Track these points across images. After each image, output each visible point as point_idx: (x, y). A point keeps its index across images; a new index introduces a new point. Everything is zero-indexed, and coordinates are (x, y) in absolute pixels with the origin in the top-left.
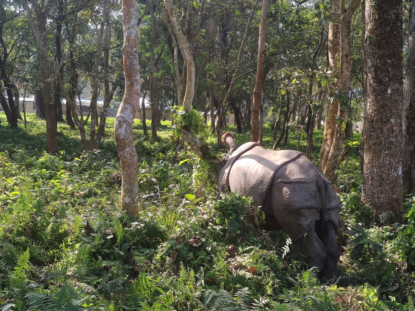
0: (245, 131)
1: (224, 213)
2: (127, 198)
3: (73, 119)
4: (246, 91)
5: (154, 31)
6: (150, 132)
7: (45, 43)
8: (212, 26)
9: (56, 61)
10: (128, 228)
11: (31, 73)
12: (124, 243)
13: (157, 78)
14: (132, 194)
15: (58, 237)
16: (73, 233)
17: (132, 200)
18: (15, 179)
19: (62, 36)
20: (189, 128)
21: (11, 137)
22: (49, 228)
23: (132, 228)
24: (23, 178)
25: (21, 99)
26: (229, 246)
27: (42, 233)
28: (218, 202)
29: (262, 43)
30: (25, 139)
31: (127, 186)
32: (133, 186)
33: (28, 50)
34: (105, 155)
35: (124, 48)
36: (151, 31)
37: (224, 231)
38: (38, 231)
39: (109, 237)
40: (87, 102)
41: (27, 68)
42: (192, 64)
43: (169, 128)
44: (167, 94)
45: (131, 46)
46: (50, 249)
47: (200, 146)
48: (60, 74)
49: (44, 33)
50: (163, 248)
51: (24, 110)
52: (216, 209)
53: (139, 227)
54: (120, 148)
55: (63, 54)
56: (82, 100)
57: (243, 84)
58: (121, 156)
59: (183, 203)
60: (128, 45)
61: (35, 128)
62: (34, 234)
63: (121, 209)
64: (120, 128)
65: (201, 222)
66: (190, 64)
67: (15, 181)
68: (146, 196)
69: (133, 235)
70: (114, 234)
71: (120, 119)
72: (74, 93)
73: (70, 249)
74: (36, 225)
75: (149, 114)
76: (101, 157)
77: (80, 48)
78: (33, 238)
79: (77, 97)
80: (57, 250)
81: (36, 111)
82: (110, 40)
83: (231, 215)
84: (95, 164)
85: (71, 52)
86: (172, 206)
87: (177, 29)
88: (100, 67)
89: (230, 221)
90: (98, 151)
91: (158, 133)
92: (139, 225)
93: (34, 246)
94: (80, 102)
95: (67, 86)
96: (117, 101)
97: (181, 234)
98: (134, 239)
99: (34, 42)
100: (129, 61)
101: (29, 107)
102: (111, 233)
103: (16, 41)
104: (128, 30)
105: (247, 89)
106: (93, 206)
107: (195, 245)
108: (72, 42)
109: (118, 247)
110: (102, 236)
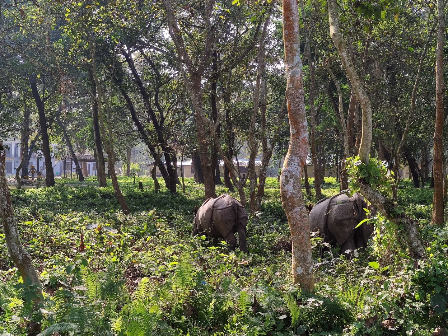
0: (424, 185)
1: (424, 286)
2: (299, 268)
3: (231, 181)
4: (422, 139)
5: (313, 81)
6: (313, 190)
7: (200, 102)
8: (377, 70)
9: (211, 120)
10: (304, 305)
11: (187, 136)
12: (299, 325)
13: (318, 131)
14: (305, 264)
15: (222, 316)
16: (239, 312)
17: (306, 270)
18: (174, 248)
19: (217, 94)
20: (368, 181)
21: (170, 202)
22: (211, 306)
23: (309, 307)
24: (182, 246)
25: (179, 163)
26: (435, 329)
27: (204, 312)
28: (416, 272)
29: (440, 82)
30: (183, 203)
31: (299, 254)
32: (306, 254)
33: (184, 112)
34: (266, 218)
35: (288, 90)
36: (310, 81)
37: (426, 309)
38: (199, 309)
39: (282, 318)
40: (244, 162)
41: (184, 131)
42: (368, 104)
43: (333, 185)
44: (329, 149)
45: (295, 88)
46: (214, 330)
47: (384, 202)
48: (217, 133)
49: (199, 92)
50: (350, 333)
51: (182, 174)
52: (413, 281)
53: (317, 305)
54: (288, 208)
55: (218, 113)
56: (239, 161)
57: (418, 131)
58: (289, 217)
59: (366, 272)
60: (292, 87)
61: (194, 192)
62: (195, 313)
63: (293, 282)
64: (287, 184)
65: (396, 298)
66: (366, 105)
67: (174, 249)
68: (319, 264)
69: (310, 314)
70: (288, 314)
71: (287, 174)
72: (231, 153)
73: (237, 331)
74: (196, 301)
75: (311, 171)
76: (263, 219)
77: (236, 107)
78: (194, 317)
79: (234, 157)
80: (222, 333)
81: (194, 174)
82: (266, 95)
83: (433, 288)
84: (257, 228)
85: (227, 111)
86: (352, 277)
87: (348, 65)
88: (257, 124)
89: (433, 296)
90: (260, 213)
91: (322, 191)
92: (316, 302)
93: (195, 327)
94: (238, 162)
95: (224, 146)
96: (276, 159)
97: (371, 313)
98: (312, 320)
99: (189, 104)
100: (294, 106)
101: (187, 171)
102: (284, 312)
103: (172, 104)
104: (292, 69)
105: (423, 136)
106: (259, 276)
107: (390, 328)
108: (227, 100)
109: (293, 329)
110: (273, 316)
